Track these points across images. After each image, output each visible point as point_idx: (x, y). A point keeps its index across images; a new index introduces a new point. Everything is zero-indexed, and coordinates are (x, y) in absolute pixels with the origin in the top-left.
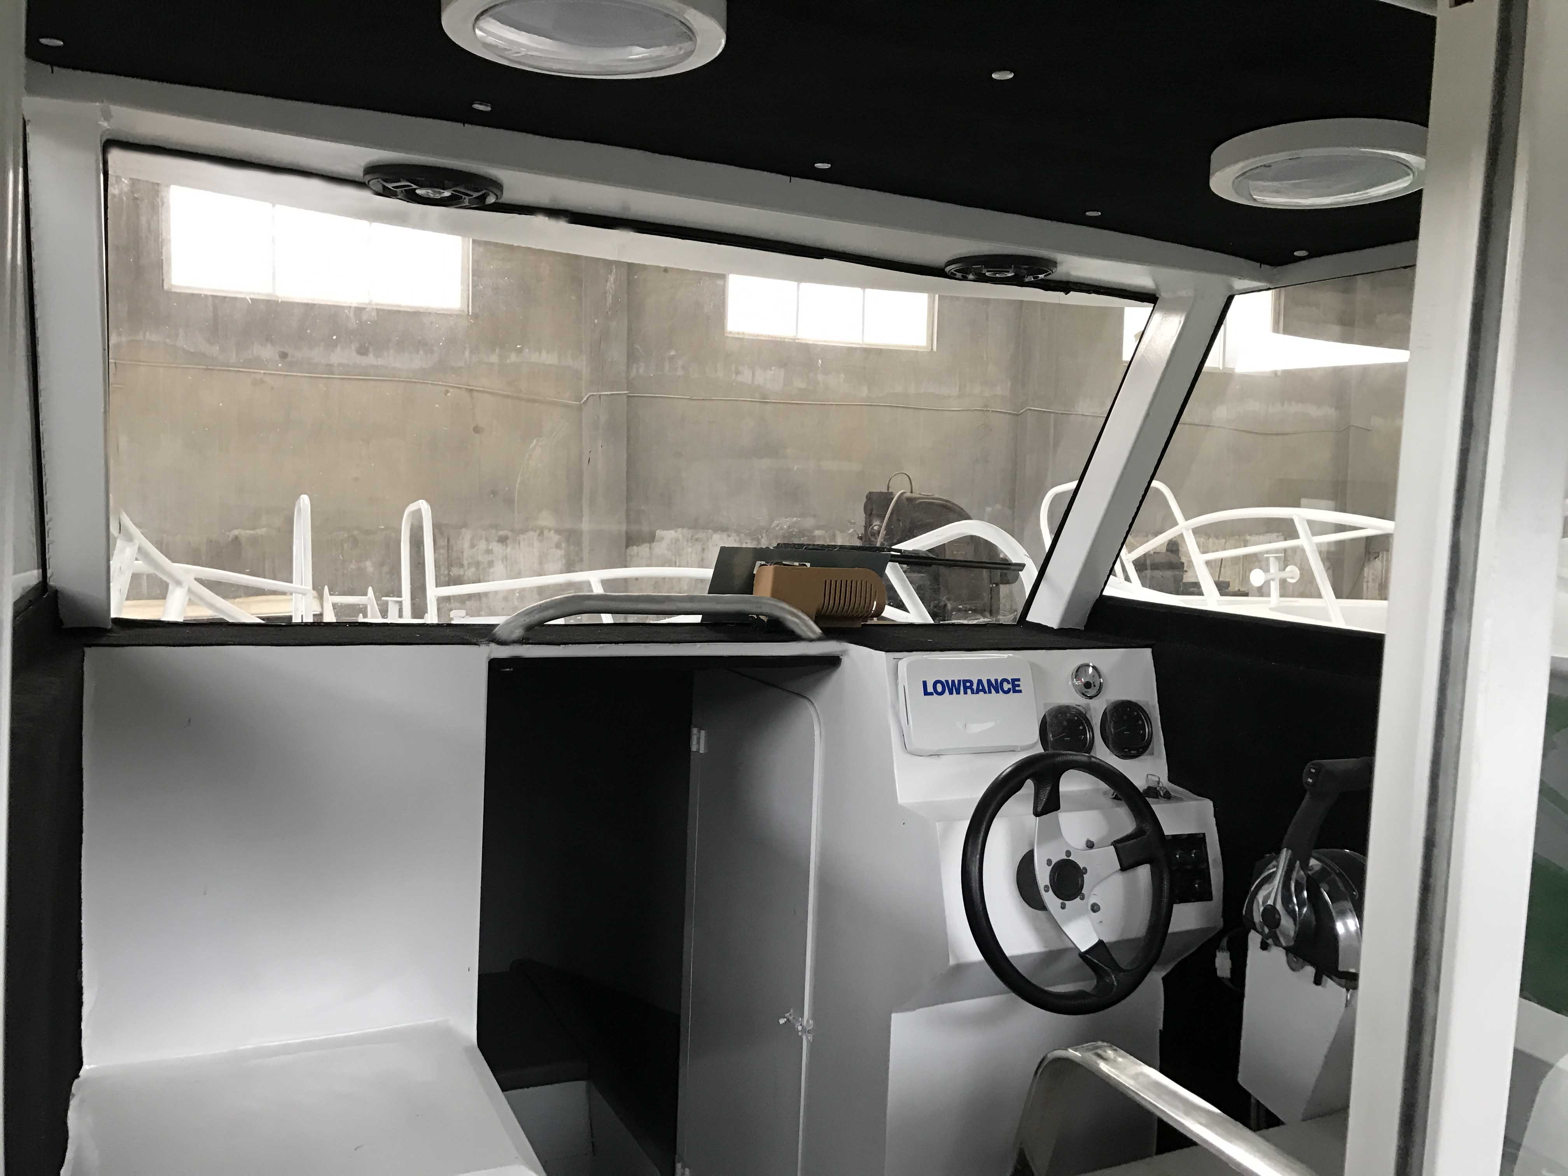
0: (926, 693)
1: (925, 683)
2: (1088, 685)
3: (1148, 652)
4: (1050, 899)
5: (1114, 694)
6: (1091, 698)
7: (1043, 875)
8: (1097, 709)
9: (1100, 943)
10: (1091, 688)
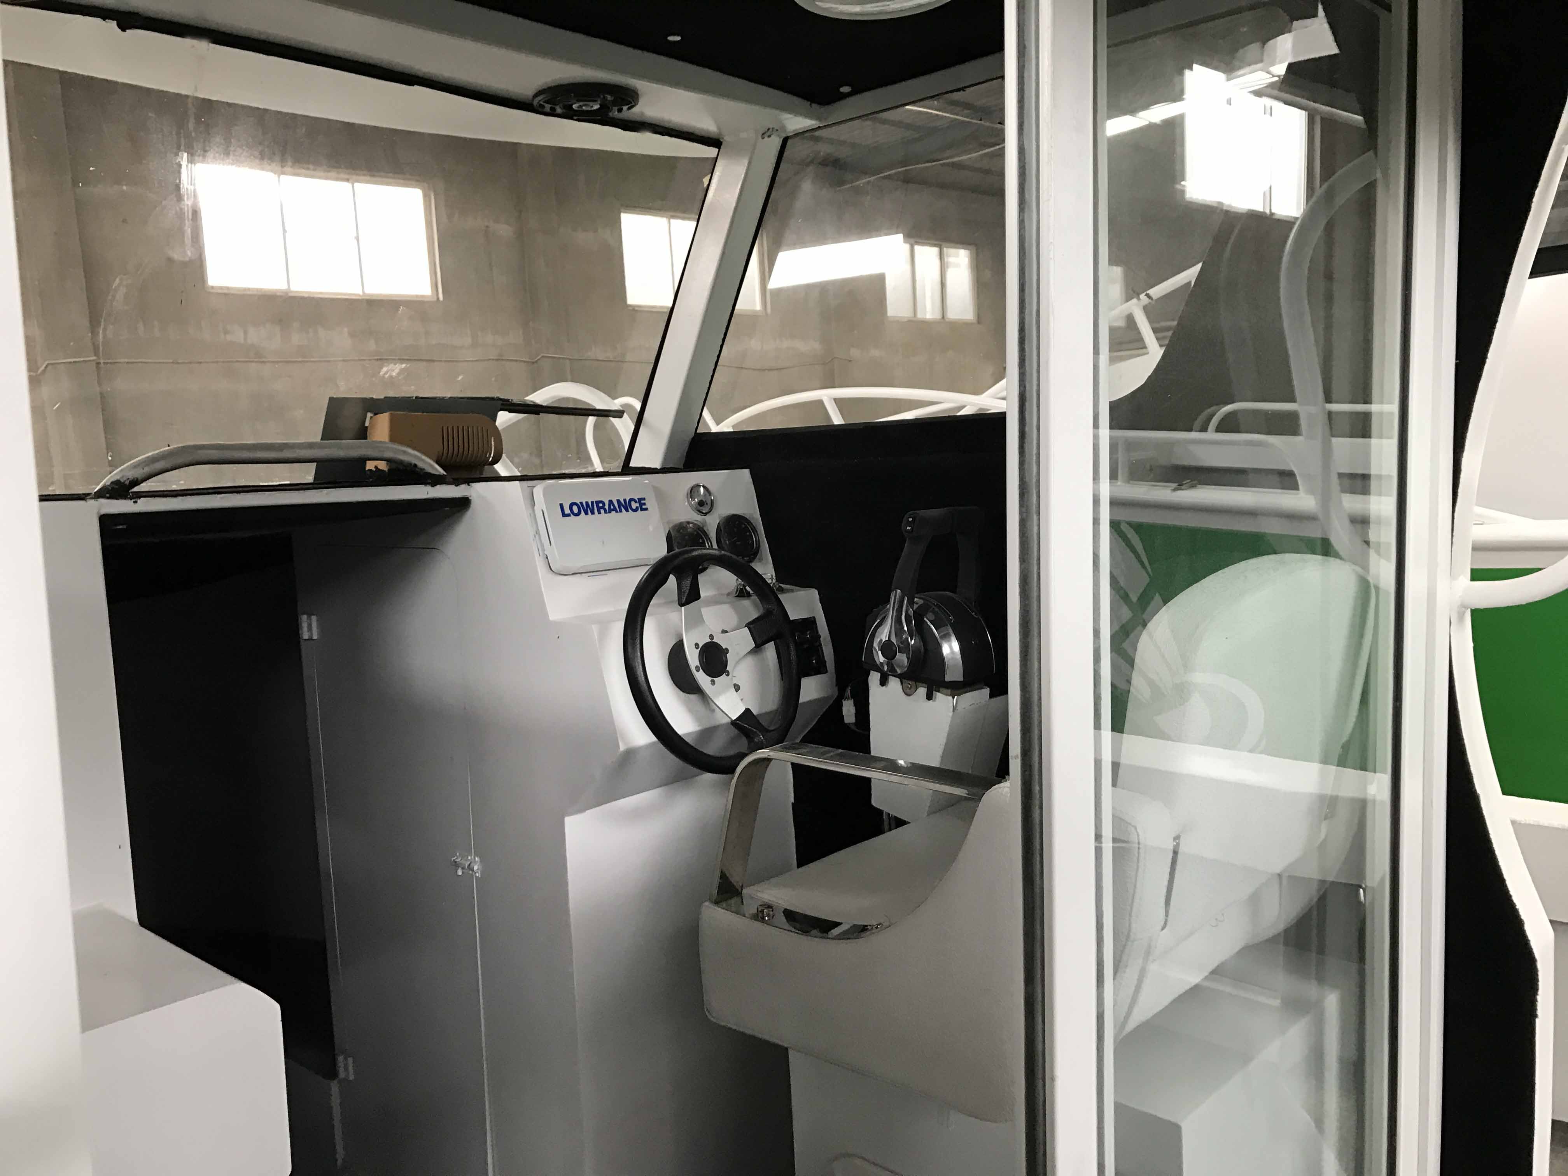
0: (564, 515)
1: (561, 506)
2: (701, 503)
3: (747, 472)
4: (702, 678)
5: (724, 509)
6: (706, 514)
7: (693, 658)
8: (712, 523)
9: (748, 711)
10: (704, 506)
